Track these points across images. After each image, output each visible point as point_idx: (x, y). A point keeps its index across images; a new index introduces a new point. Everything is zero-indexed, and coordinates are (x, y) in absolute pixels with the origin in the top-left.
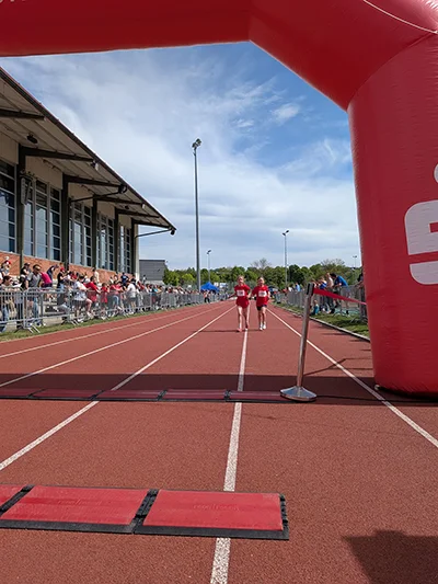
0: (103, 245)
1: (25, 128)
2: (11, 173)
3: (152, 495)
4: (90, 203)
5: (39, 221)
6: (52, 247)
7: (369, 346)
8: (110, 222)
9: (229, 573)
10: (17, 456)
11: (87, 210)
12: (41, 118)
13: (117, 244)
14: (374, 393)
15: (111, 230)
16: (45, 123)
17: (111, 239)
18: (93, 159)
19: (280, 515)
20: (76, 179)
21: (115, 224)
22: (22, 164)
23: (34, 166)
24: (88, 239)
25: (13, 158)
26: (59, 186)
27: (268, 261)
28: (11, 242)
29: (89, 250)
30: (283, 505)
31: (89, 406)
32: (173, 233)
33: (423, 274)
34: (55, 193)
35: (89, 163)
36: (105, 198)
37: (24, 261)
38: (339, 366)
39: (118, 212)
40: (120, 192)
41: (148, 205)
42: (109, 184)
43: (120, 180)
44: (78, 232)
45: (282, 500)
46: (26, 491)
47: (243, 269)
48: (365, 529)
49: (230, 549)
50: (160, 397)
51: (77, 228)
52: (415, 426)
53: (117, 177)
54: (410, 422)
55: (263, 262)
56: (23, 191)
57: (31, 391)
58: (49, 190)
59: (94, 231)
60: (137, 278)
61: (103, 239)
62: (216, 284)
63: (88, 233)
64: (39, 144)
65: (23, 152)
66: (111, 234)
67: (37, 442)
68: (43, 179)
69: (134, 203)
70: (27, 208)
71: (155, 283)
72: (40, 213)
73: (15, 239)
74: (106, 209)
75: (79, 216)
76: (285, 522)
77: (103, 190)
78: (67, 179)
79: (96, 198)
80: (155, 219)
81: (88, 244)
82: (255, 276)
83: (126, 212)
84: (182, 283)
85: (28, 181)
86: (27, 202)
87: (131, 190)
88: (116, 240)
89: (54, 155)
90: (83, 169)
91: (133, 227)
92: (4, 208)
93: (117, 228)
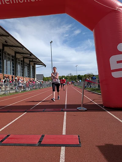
0: (26, 71)
1: (4, 39)
3: (43, 136)
4: (22, 59)
5: (8, 65)
6: (12, 72)
7: (101, 96)
8: (28, 64)
9: (65, 156)
10: (5, 127)
11: (21, 61)
12: (8, 36)
13: (30, 70)
14: (103, 108)
15: (28, 66)
16: (10, 37)
17: (28, 69)
18: (23, 47)
19: (78, 140)
20: (18, 53)
22: (3, 49)
23: (7, 49)
24: (22, 69)
25: (1, 48)
26: (14, 55)
30: (79, 138)
31: (24, 114)
32: (45, 67)
33: (115, 75)
34: (13, 57)
35: (22, 48)
36: (26, 58)
37: (4, 76)
38: (93, 101)
39: (30, 61)
40: (30, 56)
41: (38, 59)
42: (27, 54)
43: (30, 52)
44: (19, 67)
45: (79, 136)
46: (8, 136)
48: (102, 144)
49: (65, 149)
50: (44, 111)
51: (19, 66)
52: (115, 117)
54: (113, 116)
55: (71, 74)
56: (4, 56)
57: (8, 110)
58: (11, 56)
59: (24, 66)
61: (26, 69)
63: (22, 67)
64: (8, 44)
65: (4, 45)
66: (28, 67)
67: (10, 123)
68: (9, 53)
69: (34, 59)
70: (5, 61)
72: (9, 62)
73: (2, 69)
74: (27, 61)
75: (19, 63)
76: (80, 142)
77: (26, 56)
78: (16, 53)
79: (24, 58)
80: (40, 63)
81: (22, 70)
82: (68, 78)
83: (32, 61)
84: (48, 80)
85: (5, 54)
86: (5, 59)
87: (34, 55)
88: (30, 69)
89: (12, 46)
90: (19, 50)
91: (34, 65)
93: (30, 66)
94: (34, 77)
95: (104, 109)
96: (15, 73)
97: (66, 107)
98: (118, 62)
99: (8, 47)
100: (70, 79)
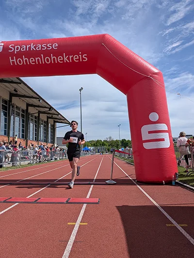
0: (42, 131)
1: (13, 87)
2: (6, 104)
3: (69, 199)
4: (37, 115)
5: (16, 122)
6: (21, 133)
8: (45, 122)
11: (36, 117)
12: (21, 83)
13: (47, 131)
15: (45, 125)
16: (22, 85)
17: (45, 129)
18: (40, 98)
20: (32, 105)
22: (10, 100)
23: (15, 100)
24: (36, 129)
25: (7, 98)
26: (25, 108)
27: (112, 137)
28: (5, 131)
29: (36, 133)
33: (147, 146)
34: (23, 111)
35: (38, 100)
36: (44, 113)
39: (48, 118)
40: (49, 110)
41: (61, 115)
42: (45, 107)
43: (50, 106)
44: (32, 127)
46: (39, 199)
47: (101, 141)
49: (87, 205)
51: (31, 125)
53: (49, 105)
55: (110, 138)
56: (11, 111)
58: (21, 110)
59: (38, 126)
60: (56, 145)
61: (42, 129)
62: (89, 148)
63: (36, 127)
64: (19, 93)
65: (11, 95)
66: (45, 127)
68: (18, 106)
69: (54, 114)
70: (12, 117)
71: (63, 147)
72: (17, 119)
73: (7, 130)
74: (43, 117)
75: (32, 120)
76: (99, 201)
77: (42, 110)
78: (28, 105)
79: (40, 112)
81: (36, 131)
82: (106, 144)
83: (51, 118)
85: (13, 107)
86: (12, 115)
87: (54, 109)
88: (47, 129)
89: (25, 96)
90: (35, 102)
91: (54, 124)
92: (3, 117)
93: (48, 124)
94: (53, 142)
95: (135, 183)
96: (25, 136)
97: (94, 181)
98: (150, 132)
99: (18, 98)
100: (109, 146)
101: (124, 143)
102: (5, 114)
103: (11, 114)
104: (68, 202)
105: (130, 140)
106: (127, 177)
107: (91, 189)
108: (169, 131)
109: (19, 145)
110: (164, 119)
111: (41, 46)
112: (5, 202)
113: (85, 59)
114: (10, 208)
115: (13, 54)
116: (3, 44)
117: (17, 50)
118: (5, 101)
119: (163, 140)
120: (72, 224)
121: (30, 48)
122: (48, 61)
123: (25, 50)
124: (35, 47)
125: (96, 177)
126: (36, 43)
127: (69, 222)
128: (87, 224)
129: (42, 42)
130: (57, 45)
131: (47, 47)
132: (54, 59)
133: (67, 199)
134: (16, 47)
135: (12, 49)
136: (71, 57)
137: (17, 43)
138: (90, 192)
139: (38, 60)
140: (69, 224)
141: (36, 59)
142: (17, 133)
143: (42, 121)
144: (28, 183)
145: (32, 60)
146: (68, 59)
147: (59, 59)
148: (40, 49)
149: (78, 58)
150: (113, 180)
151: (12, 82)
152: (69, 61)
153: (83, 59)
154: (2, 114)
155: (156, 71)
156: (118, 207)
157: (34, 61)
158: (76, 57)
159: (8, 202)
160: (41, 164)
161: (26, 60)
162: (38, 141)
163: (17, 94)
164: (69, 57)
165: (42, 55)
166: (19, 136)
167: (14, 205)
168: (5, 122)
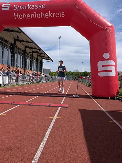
1: (16, 35)
2: (12, 46)
4: (31, 54)
5: (18, 58)
6: (21, 65)
12: (21, 32)
13: (38, 64)
14: (91, 97)
15: (36, 60)
16: (22, 34)
17: (36, 63)
18: (33, 43)
20: (28, 47)
21: (37, 59)
22: (15, 43)
23: (18, 44)
24: (30, 63)
25: (13, 42)
26: (24, 49)
27: (78, 70)
29: (30, 66)
32: (52, 62)
33: (100, 74)
34: (23, 51)
35: (32, 44)
36: (36, 52)
39: (38, 56)
40: (39, 51)
41: (46, 54)
42: (36, 49)
43: (39, 48)
46: (32, 103)
47: (71, 72)
49: (61, 108)
50: (50, 96)
51: (28, 60)
55: (77, 70)
56: (15, 50)
58: (21, 50)
59: (32, 61)
60: (43, 74)
61: (34, 63)
63: (30, 61)
64: (20, 39)
65: (15, 40)
66: (36, 61)
68: (20, 47)
69: (42, 54)
70: (16, 55)
71: (47, 75)
72: (19, 56)
73: (13, 62)
74: (35, 55)
75: (28, 57)
76: (68, 106)
77: (35, 50)
78: (26, 47)
79: (33, 52)
80: (48, 58)
82: (75, 74)
83: (40, 56)
84: (54, 75)
85: (16, 48)
87: (42, 50)
89: (23, 41)
90: (30, 45)
91: (42, 60)
92: (10, 54)
93: (38, 60)
94: (41, 72)
96: (24, 67)
97: (66, 95)
98: (103, 66)
99: (19, 42)
100: (76, 75)
101: (86, 74)
102: (12, 53)
103: (15, 52)
104: (49, 106)
105: (90, 72)
106: (86, 94)
107: (64, 99)
108: (115, 66)
109: (20, 73)
110: (113, 57)
111: (35, 6)
112: (12, 104)
113: (63, 16)
114: (15, 107)
115: (16, 12)
116: (10, 4)
117: (19, 8)
118: (11, 44)
119: (111, 71)
120: (51, 117)
121: (27, 7)
122: (39, 17)
123: (24, 9)
124: (31, 7)
125: (67, 93)
126: (31, 4)
127: (50, 116)
128: (60, 118)
129: (35, 3)
130: (45, 6)
131: (39, 7)
132: (43, 15)
133: (49, 104)
134: (18, 6)
135: (15, 8)
136: (54, 14)
137: (18, 4)
138: (63, 101)
139: (32, 15)
140: (50, 117)
141: (31, 15)
142: (19, 65)
143: (35, 58)
144: (26, 94)
145: (29, 15)
146: (52, 15)
147: (46, 15)
148: (34, 8)
149: (58, 15)
150: (78, 95)
151: (16, 31)
152: (53, 17)
153: (62, 15)
154: (10, 52)
155: (110, 25)
156: (80, 110)
157: (30, 16)
158: (57, 14)
159: (14, 104)
160: (33, 84)
161: (25, 16)
162: (32, 70)
163: (19, 40)
164: (52, 14)
165: (35, 12)
166: (20, 67)
167: (17, 106)
168: (12, 57)
